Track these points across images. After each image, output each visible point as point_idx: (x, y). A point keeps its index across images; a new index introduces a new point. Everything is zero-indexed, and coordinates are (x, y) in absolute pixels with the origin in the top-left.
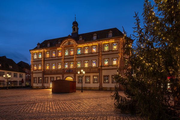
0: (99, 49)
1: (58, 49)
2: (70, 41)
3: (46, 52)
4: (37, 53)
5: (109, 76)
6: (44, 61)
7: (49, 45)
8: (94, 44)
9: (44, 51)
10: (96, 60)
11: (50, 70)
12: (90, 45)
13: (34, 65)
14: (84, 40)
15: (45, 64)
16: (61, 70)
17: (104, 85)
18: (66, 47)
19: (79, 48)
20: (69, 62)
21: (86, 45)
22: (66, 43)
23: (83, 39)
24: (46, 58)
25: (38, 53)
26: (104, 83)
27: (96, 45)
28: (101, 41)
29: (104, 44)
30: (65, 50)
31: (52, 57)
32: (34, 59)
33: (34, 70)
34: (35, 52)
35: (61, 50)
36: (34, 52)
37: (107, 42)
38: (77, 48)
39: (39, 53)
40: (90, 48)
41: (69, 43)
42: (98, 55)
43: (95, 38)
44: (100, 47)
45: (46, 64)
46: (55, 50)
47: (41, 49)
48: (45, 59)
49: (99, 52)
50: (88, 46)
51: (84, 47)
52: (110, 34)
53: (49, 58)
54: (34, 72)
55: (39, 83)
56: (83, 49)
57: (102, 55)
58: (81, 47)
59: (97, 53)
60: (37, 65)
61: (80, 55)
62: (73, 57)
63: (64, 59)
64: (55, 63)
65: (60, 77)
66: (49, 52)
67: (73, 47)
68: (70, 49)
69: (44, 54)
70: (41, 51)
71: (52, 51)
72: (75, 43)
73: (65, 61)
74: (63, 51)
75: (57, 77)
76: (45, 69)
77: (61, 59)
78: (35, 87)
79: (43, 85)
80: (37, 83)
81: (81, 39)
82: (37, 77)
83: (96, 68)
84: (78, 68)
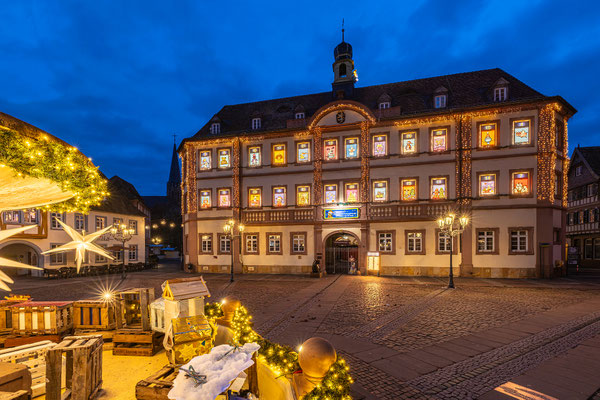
0: (460, 139)
1: (297, 137)
2: (346, 112)
3: (248, 147)
4: (211, 149)
5: (497, 230)
6: (241, 177)
7: (256, 122)
8: (443, 121)
9: (240, 144)
10: (448, 177)
11: (264, 209)
12: (421, 124)
13: (199, 190)
14: (398, 110)
15: (244, 189)
16: (310, 210)
17: (479, 261)
18: (327, 130)
20: (341, 183)
21: (410, 126)
22: (328, 116)
23: (392, 106)
24: (248, 167)
25: (214, 150)
26: (478, 253)
27: (448, 127)
28: (469, 111)
29: (479, 123)
30: (323, 140)
31: (271, 166)
32: (199, 171)
33: (200, 209)
34: (203, 146)
35: (310, 141)
36: (200, 145)
38: (373, 134)
39: (218, 149)
41: (341, 118)
42: (454, 161)
43: (440, 101)
44: (463, 136)
45: (249, 188)
46: (285, 139)
47: (231, 138)
48: (245, 172)
49: (461, 150)
50: (417, 130)
51: (401, 132)
52: (500, 89)
53: (261, 167)
54: (199, 216)
55: (219, 253)
56: (394, 140)
57: (472, 159)
59: (449, 152)
60: (214, 190)
61: (385, 157)
62: (358, 164)
63: (323, 171)
64: (286, 186)
65: (305, 233)
66: (261, 145)
67: (358, 132)
68: (344, 137)
69: (240, 154)
70: (229, 144)
71: (272, 144)
72: (366, 117)
73: (324, 178)
74: (317, 146)
75: (293, 235)
76: (245, 205)
77: (310, 171)
78: (204, 269)
79: (236, 260)
80: (212, 253)
81: (385, 105)
82: (212, 234)
83: (446, 202)
84: (376, 203)
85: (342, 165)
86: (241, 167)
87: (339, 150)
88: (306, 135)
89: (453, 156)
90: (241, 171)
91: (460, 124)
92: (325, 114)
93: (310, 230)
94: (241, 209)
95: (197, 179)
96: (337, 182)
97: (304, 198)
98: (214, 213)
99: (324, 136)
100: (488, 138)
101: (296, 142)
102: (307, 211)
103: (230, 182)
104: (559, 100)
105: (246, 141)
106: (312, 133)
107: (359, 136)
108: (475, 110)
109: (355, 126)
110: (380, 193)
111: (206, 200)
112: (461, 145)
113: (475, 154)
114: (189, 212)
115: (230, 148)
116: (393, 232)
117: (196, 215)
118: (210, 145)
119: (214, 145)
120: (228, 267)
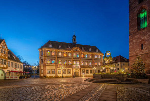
4: (50, 51)
7: (60, 47)
8: (90, 53)
9: (57, 51)
10: (91, 62)
11: (62, 65)
12: (88, 53)
14: (85, 50)
15: (58, 60)
18: (74, 51)
21: (87, 53)
22: (74, 49)
24: (59, 56)
25: (51, 51)
28: (94, 53)
29: (95, 55)
31: (63, 56)
32: (47, 55)
33: (47, 64)
34: (48, 50)
37: (97, 54)
38: (81, 54)
40: (88, 55)
41: (76, 50)
43: (90, 50)
44: (93, 56)
52: (97, 50)
53: (61, 56)
54: (47, 65)
55: (52, 73)
56: (84, 55)
59: (91, 58)
60: (51, 60)
61: (83, 58)
62: (79, 58)
63: (73, 58)
64: (66, 61)
65: (70, 70)
66: (61, 52)
68: (77, 53)
69: (57, 53)
70: (55, 50)
71: (64, 52)
73: (73, 60)
74: (72, 54)
75: (68, 70)
77: (71, 58)
78: (48, 77)
79: (56, 75)
80: (50, 73)
81: (83, 49)
82: (50, 69)
83: (91, 66)
85: (76, 58)
87: (76, 55)
88: (71, 52)
89: (92, 59)
90: (57, 57)
91: (93, 55)
93: (71, 69)
94: (57, 64)
95: (46, 57)
96: (76, 61)
97: (70, 63)
98: (51, 65)
100: (96, 57)
101: (69, 52)
102: (71, 65)
103: (55, 58)
105: (58, 51)
107: (79, 53)
110: (82, 64)
111: (49, 62)
113: (95, 59)
114: (44, 64)
115: (55, 51)
116: (84, 70)
117: (46, 65)
118: (50, 50)
119: (51, 50)
120: (54, 76)
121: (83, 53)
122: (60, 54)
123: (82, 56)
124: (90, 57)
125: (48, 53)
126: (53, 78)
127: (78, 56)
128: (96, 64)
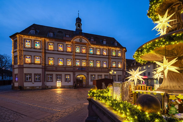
1: (67, 43)
2: (82, 39)
4: (31, 40)
6: (45, 53)
8: (105, 47)
9: (45, 41)
10: (106, 62)
11: (55, 66)
12: (102, 47)
13: (25, 55)
14: (95, 42)
16: (72, 67)
18: (77, 43)
19: (91, 47)
20: (81, 60)
21: (98, 47)
24: (48, 50)
25: (33, 41)
27: (106, 49)
29: (112, 50)
30: (75, 46)
31: (58, 51)
32: (25, 48)
33: (25, 63)
34: (27, 38)
35: (71, 45)
38: (89, 47)
40: (102, 51)
41: (81, 40)
42: (108, 58)
43: (105, 42)
44: (109, 52)
45: (48, 58)
46: (63, 43)
47: (41, 37)
48: (47, 51)
49: (109, 56)
51: (96, 48)
53: (54, 51)
55: (35, 81)
56: (95, 50)
57: (111, 58)
58: (93, 48)
59: (107, 55)
60: (33, 56)
62: (85, 55)
63: (75, 55)
64: (63, 59)
65: (70, 75)
66: (53, 43)
67: (86, 46)
68: (82, 46)
69: (45, 44)
70: (40, 39)
71: (58, 44)
72: (88, 42)
73: (76, 58)
75: (65, 75)
76: (47, 63)
77: (71, 55)
78: (27, 88)
79: (43, 84)
80: (31, 81)
81: (92, 40)
82: (31, 74)
83: (106, 68)
84: (90, 67)
85: (81, 54)
86: (45, 49)
87: (81, 50)
88: (70, 43)
89: (107, 57)
90: (45, 51)
91: (109, 49)
92: (76, 38)
94: (45, 64)
95: (24, 51)
98: (33, 66)
99: (76, 45)
101: (67, 45)
102: (71, 68)
103: (40, 54)
104: (125, 48)
106: (72, 43)
107: (86, 47)
108: (112, 47)
109: (85, 44)
111: (28, 60)
112: (109, 54)
113: (112, 57)
114: (19, 64)
115: (40, 41)
116: (95, 75)
117: (23, 65)
118: (31, 38)
119: (33, 38)
120: (39, 87)
121: (92, 46)
122: (51, 47)
123: (91, 52)
124: (105, 53)
125: (28, 45)
126: (38, 89)
127: (84, 51)
128: (114, 65)
